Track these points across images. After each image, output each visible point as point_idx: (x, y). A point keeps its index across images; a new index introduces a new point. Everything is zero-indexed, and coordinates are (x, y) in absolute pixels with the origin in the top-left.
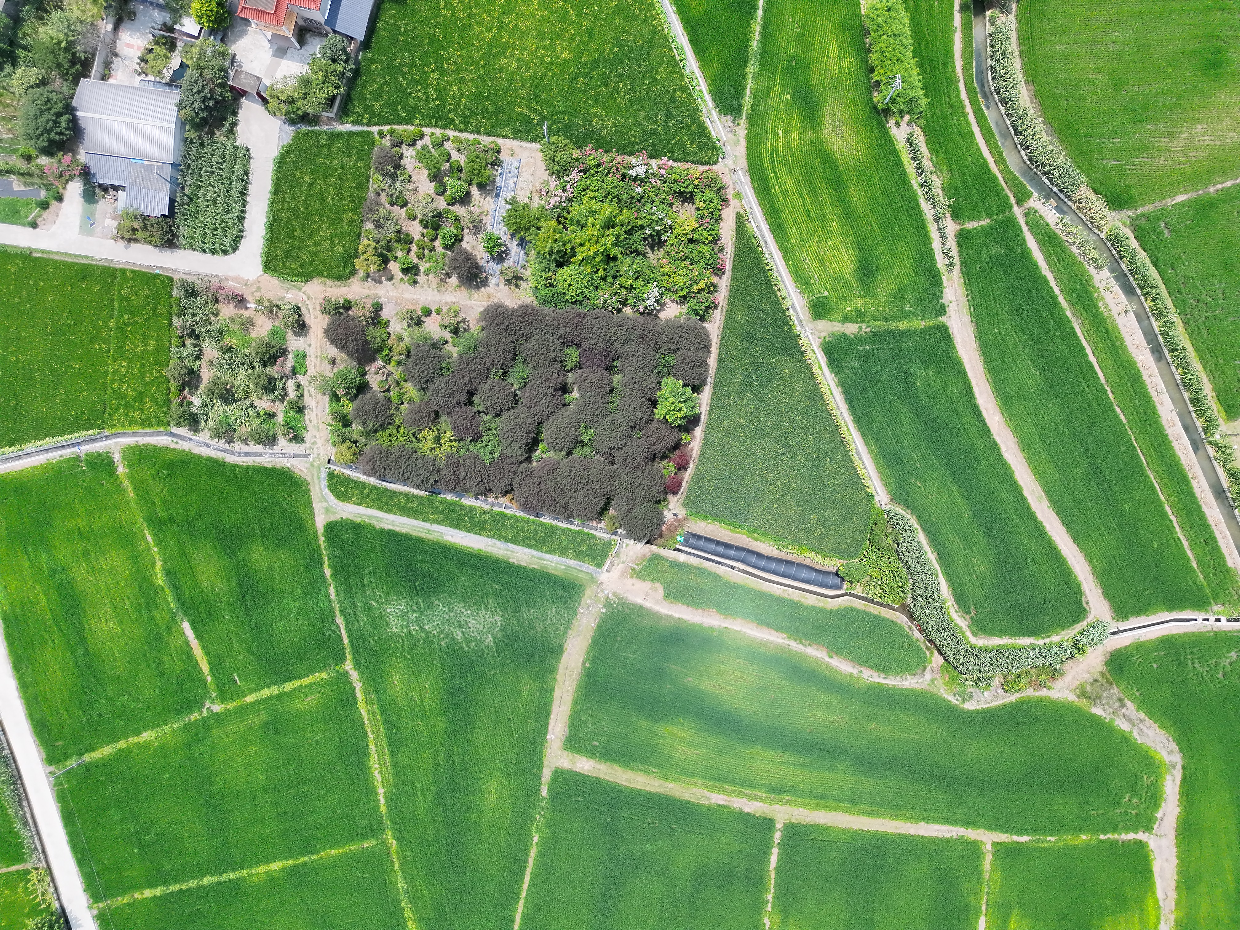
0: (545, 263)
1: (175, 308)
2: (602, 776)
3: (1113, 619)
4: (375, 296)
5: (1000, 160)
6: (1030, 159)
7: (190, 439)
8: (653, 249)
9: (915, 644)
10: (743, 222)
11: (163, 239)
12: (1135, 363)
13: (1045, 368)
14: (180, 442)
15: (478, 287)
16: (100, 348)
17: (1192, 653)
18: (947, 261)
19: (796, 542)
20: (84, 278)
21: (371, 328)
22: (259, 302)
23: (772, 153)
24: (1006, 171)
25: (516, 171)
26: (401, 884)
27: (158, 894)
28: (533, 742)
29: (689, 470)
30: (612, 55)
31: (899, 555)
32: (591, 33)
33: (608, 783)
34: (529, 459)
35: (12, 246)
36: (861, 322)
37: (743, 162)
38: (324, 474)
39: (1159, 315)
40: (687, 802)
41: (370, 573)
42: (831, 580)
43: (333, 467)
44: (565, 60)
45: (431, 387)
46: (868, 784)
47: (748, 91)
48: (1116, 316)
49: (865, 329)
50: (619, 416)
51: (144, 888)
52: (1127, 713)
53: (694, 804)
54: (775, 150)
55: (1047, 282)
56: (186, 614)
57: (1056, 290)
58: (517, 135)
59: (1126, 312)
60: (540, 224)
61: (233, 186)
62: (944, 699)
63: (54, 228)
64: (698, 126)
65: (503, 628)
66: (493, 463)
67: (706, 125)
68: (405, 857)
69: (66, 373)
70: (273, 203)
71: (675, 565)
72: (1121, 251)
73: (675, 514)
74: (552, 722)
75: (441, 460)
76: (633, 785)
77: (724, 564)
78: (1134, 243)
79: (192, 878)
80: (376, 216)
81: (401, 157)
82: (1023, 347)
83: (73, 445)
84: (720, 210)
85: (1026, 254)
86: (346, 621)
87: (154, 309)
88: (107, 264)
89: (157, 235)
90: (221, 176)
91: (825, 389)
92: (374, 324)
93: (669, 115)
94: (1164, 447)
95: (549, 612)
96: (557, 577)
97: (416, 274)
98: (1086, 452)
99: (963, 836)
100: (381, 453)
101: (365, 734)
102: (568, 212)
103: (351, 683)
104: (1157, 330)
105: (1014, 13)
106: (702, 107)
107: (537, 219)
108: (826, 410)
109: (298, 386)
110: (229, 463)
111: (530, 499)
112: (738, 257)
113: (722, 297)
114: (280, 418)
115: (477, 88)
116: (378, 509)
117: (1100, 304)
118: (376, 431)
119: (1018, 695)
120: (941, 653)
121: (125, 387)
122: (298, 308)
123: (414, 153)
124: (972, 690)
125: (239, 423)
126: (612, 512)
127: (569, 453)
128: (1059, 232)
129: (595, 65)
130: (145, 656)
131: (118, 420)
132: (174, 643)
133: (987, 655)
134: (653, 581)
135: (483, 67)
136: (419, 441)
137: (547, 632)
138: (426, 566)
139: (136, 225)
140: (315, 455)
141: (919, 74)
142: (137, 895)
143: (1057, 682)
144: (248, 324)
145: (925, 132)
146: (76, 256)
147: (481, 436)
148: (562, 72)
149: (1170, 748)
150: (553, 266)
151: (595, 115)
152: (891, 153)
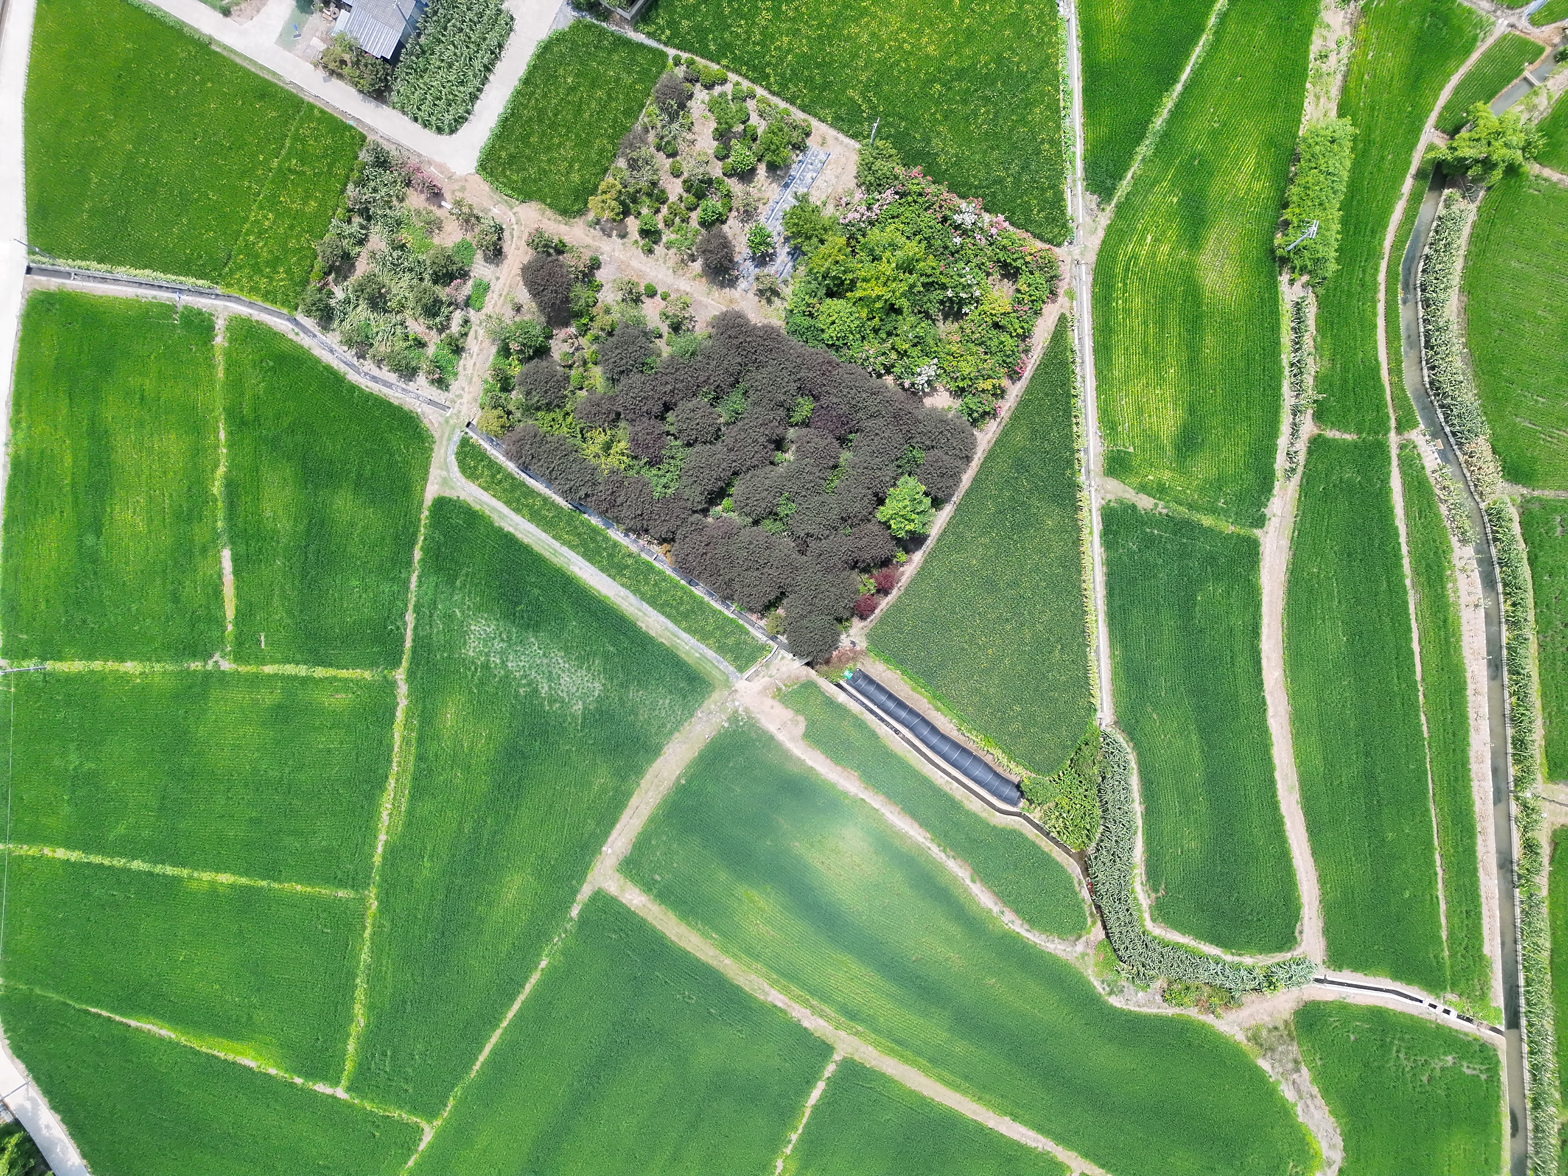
0: (814, 285)
1: (356, 174)
2: (650, 919)
3: (1324, 963)
4: (597, 249)
5: (1396, 370)
6: (1431, 383)
7: (315, 336)
8: (945, 318)
9: (1078, 905)
10: (1066, 327)
11: (373, 85)
12: (1465, 671)
13: (1355, 634)
14: (302, 335)
15: (722, 285)
16: (249, 187)
17: (1402, 1039)
18: (1287, 466)
19: (984, 731)
20: (262, 97)
21: (579, 284)
22: (458, 203)
23: (1130, 259)
24: (1398, 386)
25: (819, 165)
26: (365, 956)
27: (73, 859)
28: (584, 847)
29: (890, 597)
30: (984, 71)
31: (1099, 792)
32: (970, 35)
33: (654, 930)
34: (705, 512)
35: (191, 27)
36: (1159, 499)
37: (1092, 257)
38: (457, 437)
39: (1515, 624)
40: (738, 988)
41: (467, 575)
42: (1008, 791)
43: (471, 434)
44: (927, 56)
45: (624, 380)
46: (960, 1048)
47: (1129, 175)
48: (1463, 607)
49: (1162, 509)
50: (832, 500)
51: (59, 845)
52: (1298, 1081)
53: (746, 993)
54: (1135, 257)
55: (1397, 535)
56: (233, 542)
57: (1404, 549)
58: (837, 123)
59: (1476, 606)
60: (825, 237)
61: (479, 55)
62: (1089, 982)
63: (248, 25)
64: (1055, 194)
65: (599, 700)
66: (664, 500)
67: (1065, 196)
68: (382, 926)
69: (197, 200)
70: (518, 93)
71: (830, 702)
72: (1498, 532)
73: (853, 643)
74: (615, 833)
75: (602, 472)
76: (683, 944)
77: (888, 724)
78: (1516, 529)
79: (120, 855)
80: (635, 155)
81: (691, 97)
82: (1339, 602)
83: (174, 290)
84: (1044, 302)
85: (1384, 492)
86: (417, 620)
87: (331, 166)
88: (294, 91)
89: (369, 78)
90: (470, 38)
91: (1086, 561)
92: (583, 281)
93: (1025, 168)
94: (1460, 783)
95: (661, 702)
96: (685, 664)
97: (655, 243)
98: (1367, 754)
99: (1049, 1152)
100: (535, 436)
101: (389, 761)
102: (864, 236)
103: (395, 696)
104: (1504, 641)
105: (1477, 203)
106: (1068, 174)
107: (825, 230)
108: (1079, 587)
109: (466, 322)
110: (349, 382)
111: (690, 558)
112: (1044, 367)
113: (1007, 406)
114: (431, 351)
115: (811, 49)
116: (505, 503)
117: (1450, 585)
118: (538, 409)
119: (1177, 1010)
120: (1105, 927)
121: (261, 244)
122: (501, 229)
123: (707, 98)
124: (1125, 984)
125: (379, 338)
126: (781, 611)
127: (756, 523)
128: (1432, 481)
129: (961, 74)
130: (164, 571)
131: (239, 280)
132: (204, 569)
133: (1159, 949)
134: (797, 711)
135: (828, 27)
136: (584, 439)
137: (649, 724)
138: (536, 591)
139: (347, 57)
140: (455, 411)
141: (1338, 233)
142: (47, 851)
143: (1229, 1013)
144: (434, 225)
145: (1319, 304)
146: (262, 67)
147: (661, 462)
148: (919, 69)
149: (1333, 1142)
150: (822, 292)
151: (939, 133)
152: (1271, 312)
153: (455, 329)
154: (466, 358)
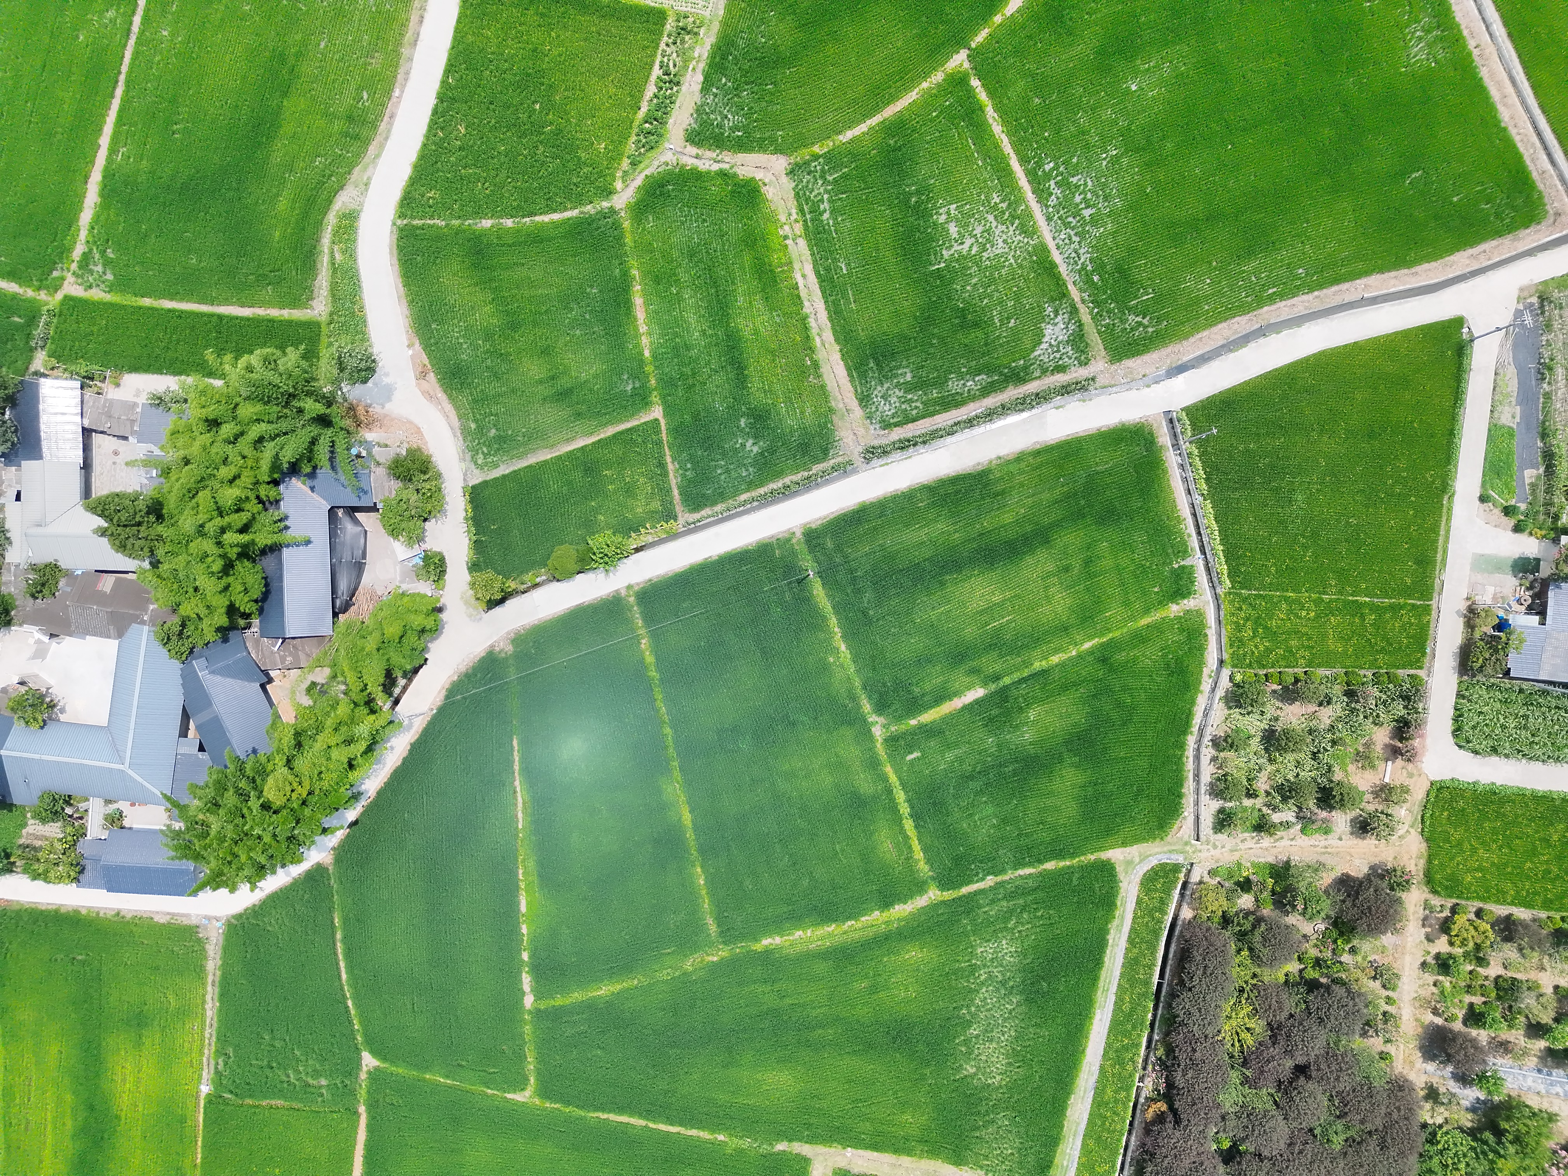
7: (1214, 692)
14: (1210, 680)
15: (1421, 1048)
20: (1419, 563)
35: (1456, 471)
38: (1176, 858)
51: (655, 653)
56: (995, 694)
63: (1480, 522)
65: (985, 1087)
70: (1523, 794)
74: (867, 1154)
79: (670, 713)
86: (990, 889)
88: (1436, 588)
96: (1053, 1155)
97: (1435, 971)
103: (912, 898)
109: (1287, 825)
110: (1185, 739)
116: (1132, 926)
118: (1251, 949)
121: (1282, 616)
131: (1240, 609)
132: (959, 678)
140: (1199, 847)
144: (1364, 759)
146: (1445, 551)
153: (1276, 818)
154: (1253, 837)
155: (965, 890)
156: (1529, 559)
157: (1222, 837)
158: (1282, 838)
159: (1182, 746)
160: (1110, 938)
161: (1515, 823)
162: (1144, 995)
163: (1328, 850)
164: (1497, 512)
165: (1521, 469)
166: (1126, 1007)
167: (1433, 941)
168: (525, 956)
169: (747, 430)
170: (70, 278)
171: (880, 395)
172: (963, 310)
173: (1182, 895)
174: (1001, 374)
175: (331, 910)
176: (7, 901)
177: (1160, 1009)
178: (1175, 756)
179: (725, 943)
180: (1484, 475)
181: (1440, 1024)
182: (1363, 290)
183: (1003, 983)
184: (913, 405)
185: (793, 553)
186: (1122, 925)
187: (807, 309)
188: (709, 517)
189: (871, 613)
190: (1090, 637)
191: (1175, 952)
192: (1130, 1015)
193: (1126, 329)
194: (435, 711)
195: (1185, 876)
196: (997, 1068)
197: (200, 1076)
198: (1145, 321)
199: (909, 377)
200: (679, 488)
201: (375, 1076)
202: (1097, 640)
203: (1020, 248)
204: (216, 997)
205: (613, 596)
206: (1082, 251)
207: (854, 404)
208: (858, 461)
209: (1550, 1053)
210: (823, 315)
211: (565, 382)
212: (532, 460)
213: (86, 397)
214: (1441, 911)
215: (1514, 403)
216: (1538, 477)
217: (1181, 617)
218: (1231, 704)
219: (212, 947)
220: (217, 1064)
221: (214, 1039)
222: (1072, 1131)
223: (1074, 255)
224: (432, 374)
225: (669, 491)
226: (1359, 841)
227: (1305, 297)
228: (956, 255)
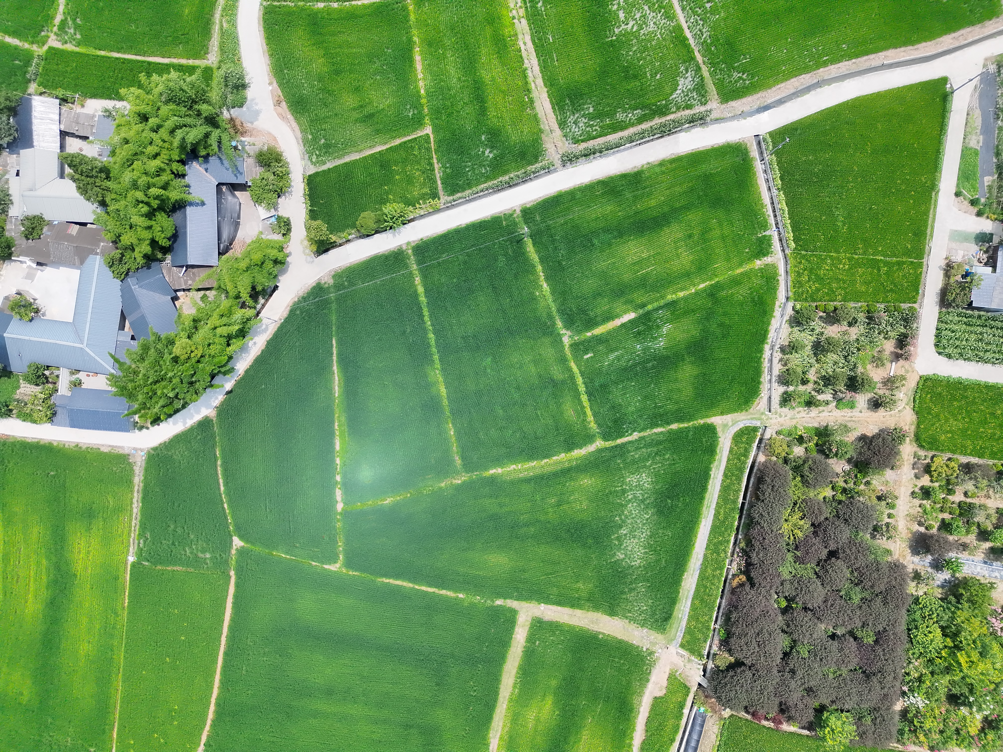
2: (512, 650)
4: (902, 464)
7: (783, 317)
14: (780, 309)
15: (911, 547)
20: (915, 234)
27: (420, 298)
28: (539, 593)
33: (506, 654)
38: (755, 423)
40: (491, 719)
51: (425, 286)
53: (490, 725)
56: (642, 316)
63: (955, 209)
65: (630, 567)
68: (448, 491)
70: (979, 384)
71: (680, 706)
74: (554, 608)
76: (504, 675)
79: (433, 325)
83: (777, 224)
86: (635, 441)
87: (891, 290)
88: (926, 252)
96: (672, 610)
97: (921, 497)
101: (546, 457)
103: (585, 445)
109: (827, 403)
110: (763, 347)
116: (726, 467)
118: (802, 476)
121: (827, 267)
132: (618, 306)
134: (667, 687)
137: (627, 602)
140: (770, 416)
142: (418, 280)
144: (878, 361)
146: (933, 228)
153: (820, 397)
154: (805, 411)
155: (619, 441)
156: (985, 234)
157: (785, 410)
158: (823, 411)
159: (761, 351)
160: (712, 473)
161: (973, 403)
162: (733, 509)
163: (853, 419)
164: (966, 203)
165: (982, 176)
166: (721, 517)
167: (919, 479)
168: (338, 478)
169: (486, 143)
170: (52, 36)
171: (572, 121)
172: (627, 67)
173: (758, 447)
174: (651, 109)
175: (214, 446)
176: (7, 435)
177: (743, 519)
178: (757, 357)
179: (467, 472)
180: (958, 180)
181: (923, 531)
182: (884, 59)
183: (643, 501)
184: (594, 128)
185: (515, 224)
186: (720, 466)
187: (527, 64)
188: (460, 198)
189: (564, 263)
190: (704, 281)
191: (753, 483)
192: (724, 522)
193: (731, 81)
194: (283, 321)
195: (761, 435)
196: (638, 555)
197: (128, 550)
198: (744, 77)
199: (591, 110)
200: (441, 179)
201: (241, 552)
202: (708, 282)
203: (664, 27)
204: (140, 501)
205: (399, 250)
206: (704, 30)
207: (555, 126)
208: (558, 163)
209: (993, 550)
210: (537, 69)
211: (369, 110)
212: (347, 159)
213: (63, 111)
214: (925, 459)
215: (979, 134)
216: (993, 181)
217: (762, 269)
218: (793, 325)
219: (138, 468)
220: (139, 543)
221: (138, 527)
222: (685, 595)
223: (699, 32)
224: (284, 103)
225: (435, 182)
226: (873, 413)
227: (847, 63)
228: (623, 32)
